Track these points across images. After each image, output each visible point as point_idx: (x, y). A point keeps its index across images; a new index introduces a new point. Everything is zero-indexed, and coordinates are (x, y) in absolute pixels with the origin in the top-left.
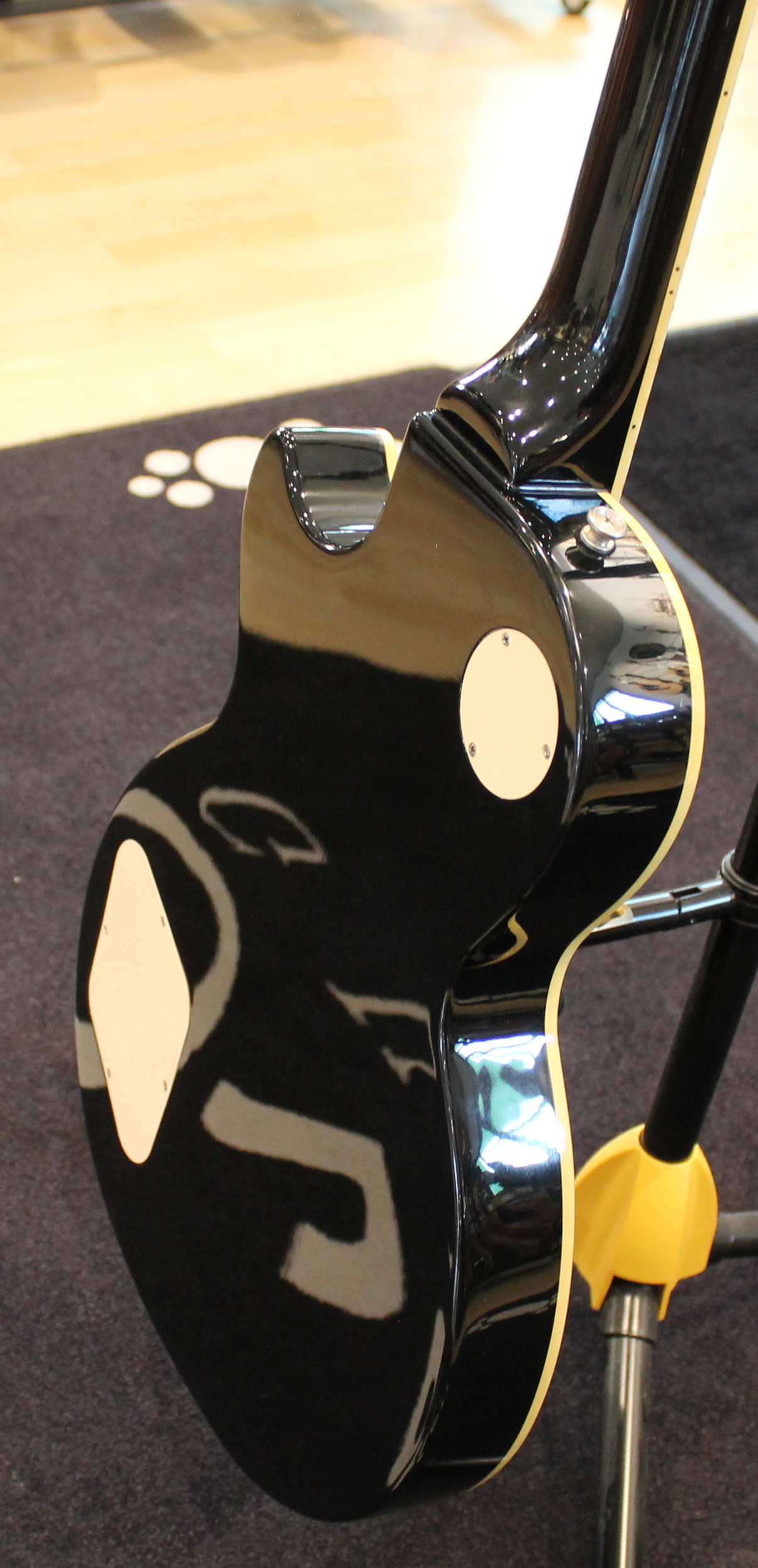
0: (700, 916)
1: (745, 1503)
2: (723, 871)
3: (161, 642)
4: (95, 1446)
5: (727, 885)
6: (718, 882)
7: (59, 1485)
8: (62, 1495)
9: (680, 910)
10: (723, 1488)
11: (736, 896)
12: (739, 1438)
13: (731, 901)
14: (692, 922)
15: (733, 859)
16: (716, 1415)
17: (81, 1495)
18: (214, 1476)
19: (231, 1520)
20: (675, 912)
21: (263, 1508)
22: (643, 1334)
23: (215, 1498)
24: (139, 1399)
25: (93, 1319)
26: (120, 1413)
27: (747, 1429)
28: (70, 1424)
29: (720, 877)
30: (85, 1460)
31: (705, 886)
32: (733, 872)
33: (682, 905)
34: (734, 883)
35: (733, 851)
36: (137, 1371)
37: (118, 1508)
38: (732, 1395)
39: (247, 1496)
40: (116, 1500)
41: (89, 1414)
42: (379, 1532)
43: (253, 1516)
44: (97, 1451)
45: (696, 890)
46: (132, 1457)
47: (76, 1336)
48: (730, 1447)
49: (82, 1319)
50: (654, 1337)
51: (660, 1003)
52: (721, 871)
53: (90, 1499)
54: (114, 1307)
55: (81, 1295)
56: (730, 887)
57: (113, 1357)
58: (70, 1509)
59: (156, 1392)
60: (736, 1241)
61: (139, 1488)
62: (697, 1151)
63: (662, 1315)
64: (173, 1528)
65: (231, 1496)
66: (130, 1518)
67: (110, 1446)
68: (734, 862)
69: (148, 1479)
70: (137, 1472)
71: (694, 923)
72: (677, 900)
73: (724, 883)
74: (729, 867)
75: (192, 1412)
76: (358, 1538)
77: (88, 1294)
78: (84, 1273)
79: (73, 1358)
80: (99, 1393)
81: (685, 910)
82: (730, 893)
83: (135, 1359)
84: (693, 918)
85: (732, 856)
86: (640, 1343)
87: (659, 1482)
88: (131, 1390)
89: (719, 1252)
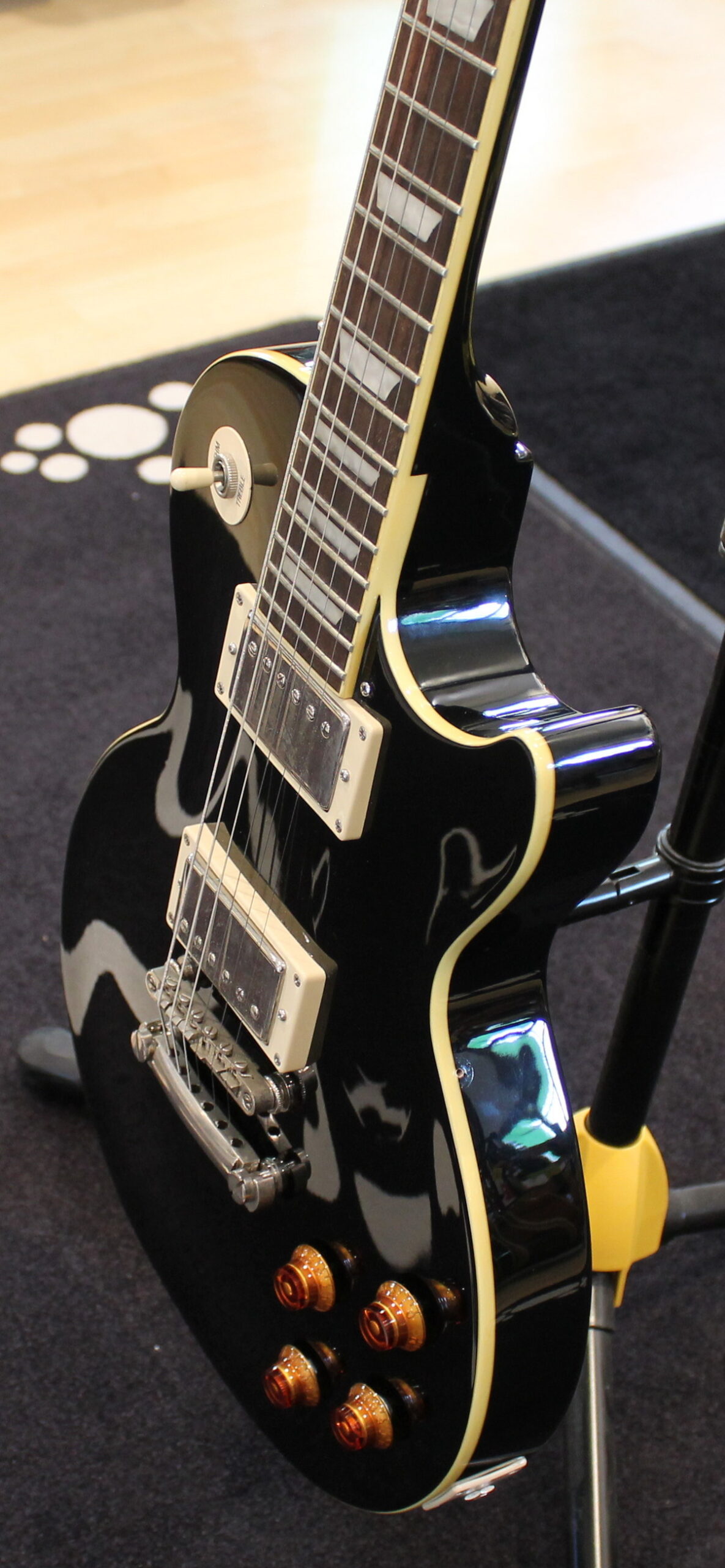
0: (638, 896)
1: (714, 1487)
2: (660, 847)
3: (46, 625)
4: (43, 1478)
5: (664, 862)
6: (655, 860)
7: (9, 1523)
8: (12, 1533)
9: (618, 892)
10: (691, 1474)
11: (675, 873)
12: (704, 1420)
13: (670, 878)
14: (631, 903)
15: (669, 833)
16: (678, 1398)
17: (32, 1531)
18: (169, 1501)
19: (189, 1546)
20: (614, 894)
21: (221, 1531)
22: (601, 1324)
23: (170, 1524)
24: (85, 1425)
25: (30, 1344)
26: (65, 1442)
27: (711, 1410)
28: (15, 1457)
29: (657, 854)
30: (33, 1494)
31: (642, 865)
32: (669, 848)
33: (621, 888)
34: (671, 859)
35: (669, 826)
36: (80, 1395)
37: (71, 1542)
38: (692, 1375)
39: (204, 1520)
40: (69, 1534)
41: (34, 1445)
42: (343, 1547)
43: (211, 1541)
44: (46, 1484)
45: (634, 870)
46: (82, 1487)
47: (14, 1364)
48: (694, 1431)
49: (19, 1345)
50: (612, 1326)
51: (588, 970)
52: (657, 847)
53: (41, 1535)
54: (51, 1330)
55: (16, 1320)
56: (668, 864)
57: (54, 1383)
58: (22, 1547)
59: (101, 1417)
60: (687, 1217)
61: (92, 1519)
62: (645, 1133)
63: (618, 1301)
64: (131, 1559)
65: (188, 1521)
66: (85, 1552)
67: (59, 1478)
68: (670, 837)
69: (100, 1510)
70: (89, 1503)
71: (633, 904)
72: (615, 882)
73: (661, 860)
74: (666, 843)
75: (141, 1435)
76: (322, 1555)
77: (23, 1318)
78: (17, 1297)
79: (12, 1387)
80: (42, 1422)
81: (623, 891)
82: (668, 871)
83: (77, 1384)
84: (632, 900)
85: (668, 830)
86: (599, 1333)
87: (626, 1472)
88: (74, 1417)
89: (671, 1230)
